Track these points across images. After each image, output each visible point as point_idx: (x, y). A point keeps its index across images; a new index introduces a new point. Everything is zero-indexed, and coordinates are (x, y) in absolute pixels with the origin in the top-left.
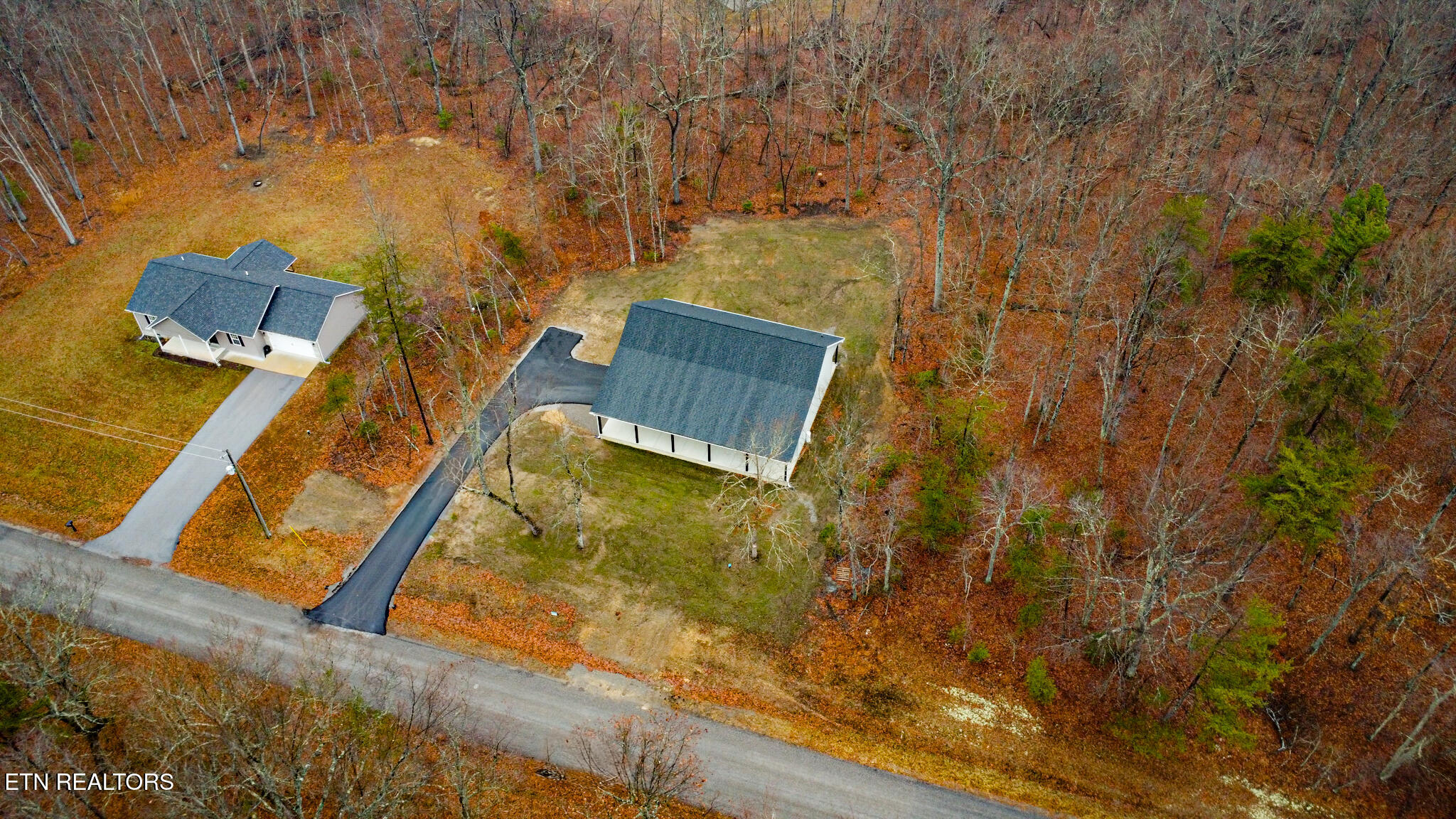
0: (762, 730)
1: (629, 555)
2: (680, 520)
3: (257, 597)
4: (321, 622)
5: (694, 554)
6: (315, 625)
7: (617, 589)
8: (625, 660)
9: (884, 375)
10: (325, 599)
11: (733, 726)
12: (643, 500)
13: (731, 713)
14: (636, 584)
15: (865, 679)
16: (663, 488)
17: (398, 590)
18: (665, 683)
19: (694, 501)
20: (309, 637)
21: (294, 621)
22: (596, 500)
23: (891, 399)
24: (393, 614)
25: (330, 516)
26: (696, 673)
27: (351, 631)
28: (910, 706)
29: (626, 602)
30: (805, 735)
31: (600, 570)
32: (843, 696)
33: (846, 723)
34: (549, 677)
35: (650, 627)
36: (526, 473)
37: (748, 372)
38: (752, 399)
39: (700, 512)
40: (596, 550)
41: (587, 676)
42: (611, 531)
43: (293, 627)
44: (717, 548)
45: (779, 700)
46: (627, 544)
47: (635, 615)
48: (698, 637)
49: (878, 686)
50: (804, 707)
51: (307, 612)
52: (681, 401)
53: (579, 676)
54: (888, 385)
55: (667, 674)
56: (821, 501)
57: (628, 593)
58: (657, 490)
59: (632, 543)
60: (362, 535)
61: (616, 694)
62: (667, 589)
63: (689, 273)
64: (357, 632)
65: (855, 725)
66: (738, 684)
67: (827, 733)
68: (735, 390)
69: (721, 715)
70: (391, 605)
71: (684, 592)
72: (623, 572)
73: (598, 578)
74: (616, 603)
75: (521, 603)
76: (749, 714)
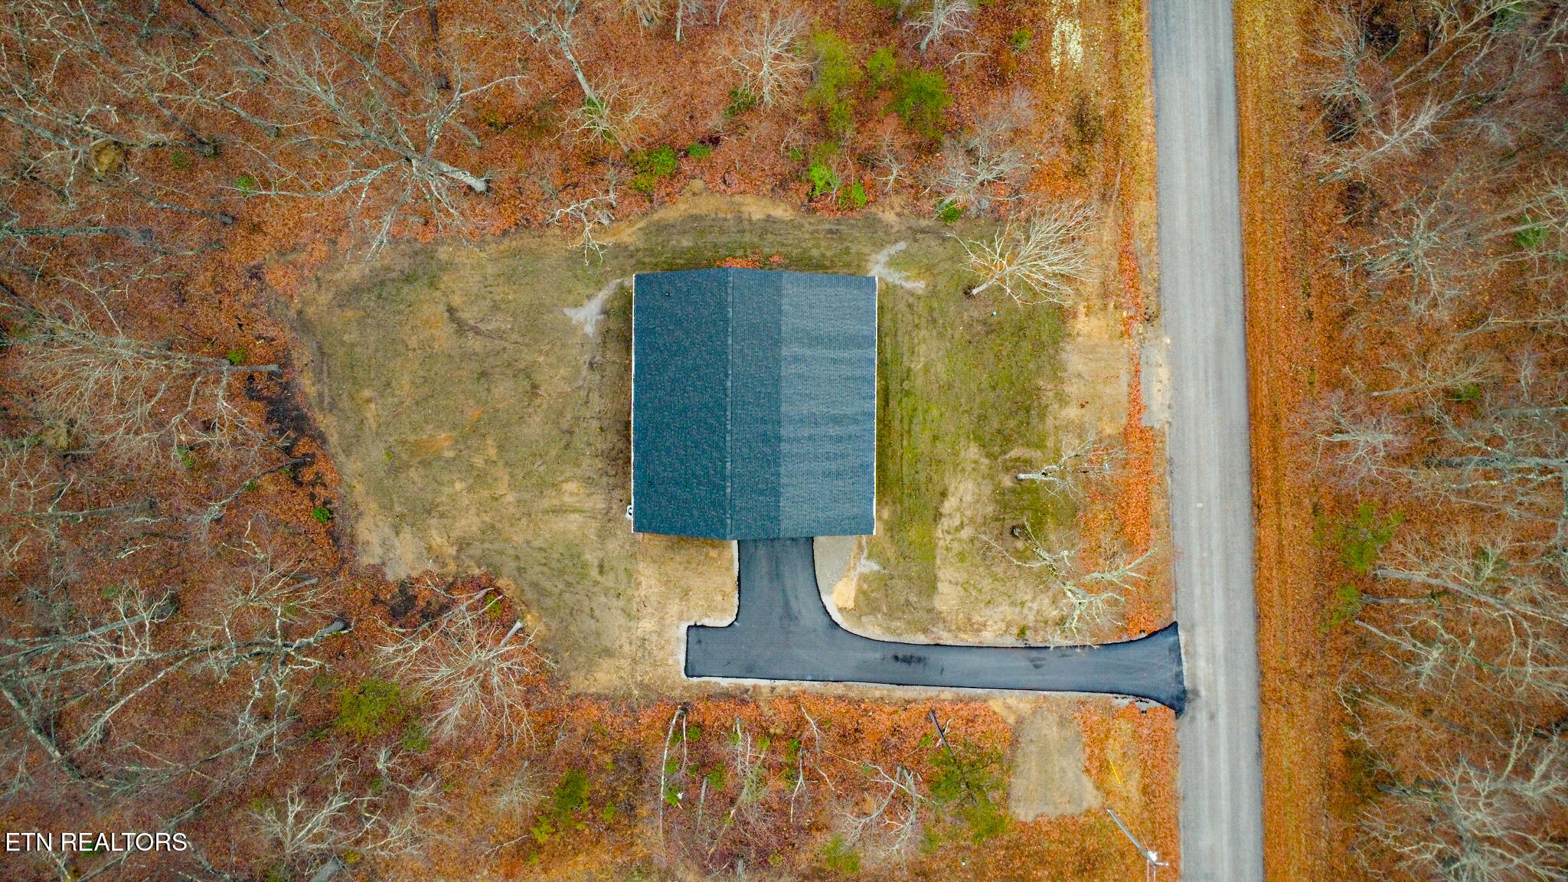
0: (1154, 227)
1: (1012, 423)
2: (950, 386)
3: (1179, 775)
4: (1184, 692)
5: (989, 356)
6: (1190, 696)
7: (1055, 419)
8: (1125, 378)
9: (642, 224)
10: (1159, 705)
11: (1157, 254)
12: (935, 438)
13: (1144, 261)
14: (1044, 401)
15: (1070, 147)
16: (911, 422)
17: (1125, 638)
18: (1134, 333)
19: (919, 382)
20: (1203, 693)
21: (1193, 719)
22: (951, 489)
23: (682, 207)
24: (1152, 628)
25: (1065, 763)
26: (1116, 308)
27: (1183, 657)
28: (1084, 99)
29: (1067, 403)
30: (1146, 188)
31: (1040, 445)
32: (1094, 163)
33: (1117, 154)
34: (1168, 442)
35: (1085, 368)
36: (940, 585)
37: (777, 361)
38: (810, 346)
39: (933, 370)
40: (1017, 459)
41: (1155, 408)
42: (988, 455)
43: (1198, 717)
44: (974, 336)
45: (1116, 221)
46: (999, 431)
47: (1078, 388)
48: (1082, 317)
49: (1073, 133)
50: (1114, 197)
51: (1179, 712)
52: (834, 431)
53: (1157, 413)
54: (656, 217)
55: (1125, 334)
56: (875, 244)
57: (1057, 406)
58: (916, 428)
59: (996, 425)
60: (1076, 715)
61: (1163, 373)
62: (1039, 368)
63: (507, 540)
64: (1183, 651)
65: (1117, 147)
66: (1114, 264)
67: (1133, 169)
68: (802, 369)
69: (1151, 269)
70: (1144, 635)
71: (1039, 347)
72: (1035, 421)
73: (1050, 443)
74: (1072, 412)
75: (1100, 507)
76: (1139, 244)
